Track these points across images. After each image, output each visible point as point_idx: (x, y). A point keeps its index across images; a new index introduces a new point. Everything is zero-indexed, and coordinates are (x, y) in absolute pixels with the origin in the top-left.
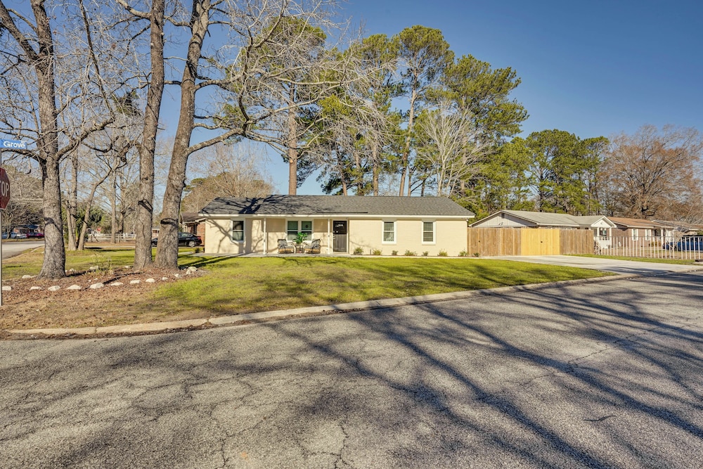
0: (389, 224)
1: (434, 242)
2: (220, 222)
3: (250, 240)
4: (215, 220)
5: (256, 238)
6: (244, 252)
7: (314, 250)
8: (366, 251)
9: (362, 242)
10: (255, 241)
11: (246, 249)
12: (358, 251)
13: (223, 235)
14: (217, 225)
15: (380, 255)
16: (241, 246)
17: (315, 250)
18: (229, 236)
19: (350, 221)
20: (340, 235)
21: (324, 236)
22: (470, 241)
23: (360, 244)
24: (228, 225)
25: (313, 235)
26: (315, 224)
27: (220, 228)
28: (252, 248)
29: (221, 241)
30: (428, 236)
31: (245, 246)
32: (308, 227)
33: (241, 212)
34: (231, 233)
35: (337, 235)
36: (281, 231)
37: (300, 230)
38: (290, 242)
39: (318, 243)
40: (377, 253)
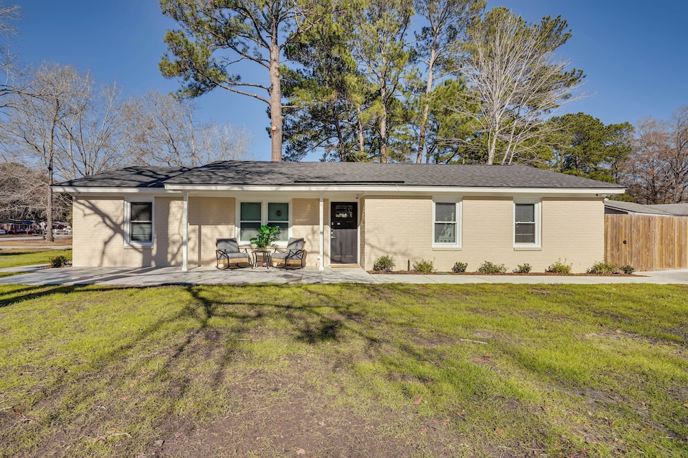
0: (446, 208)
1: (537, 245)
2: (104, 205)
3: (164, 241)
4: (93, 201)
5: (176, 237)
6: (153, 264)
7: (291, 262)
8: (400, 264)
9: (392, 244)
10: (174, 242)
11: (155, 258)
12: (383, 266)
13: (110, 232)
14: (97, 211)
15: (429, 272)
16: (146, 252)
17: (294, 261)
18: (123, 233)
19: (367, 201)
20: (343, 230)
21: (314, 232)
22: (609, 242)
23: (388, 249)
24: (119, 210)
25: (290, 230)
26: (294, 209)
27: (104, 216)
28: (169, 257)
29: (106, 243)
30: (525, 232)
31: (154, 252)
32: (280, 215)
33: (143, 185)
34: (127, 228)
35: (338, 230)
36: (227, 222)
37: (264, 220)
38: (245, 245)
39: (299, 248)
40: (423, 269)
